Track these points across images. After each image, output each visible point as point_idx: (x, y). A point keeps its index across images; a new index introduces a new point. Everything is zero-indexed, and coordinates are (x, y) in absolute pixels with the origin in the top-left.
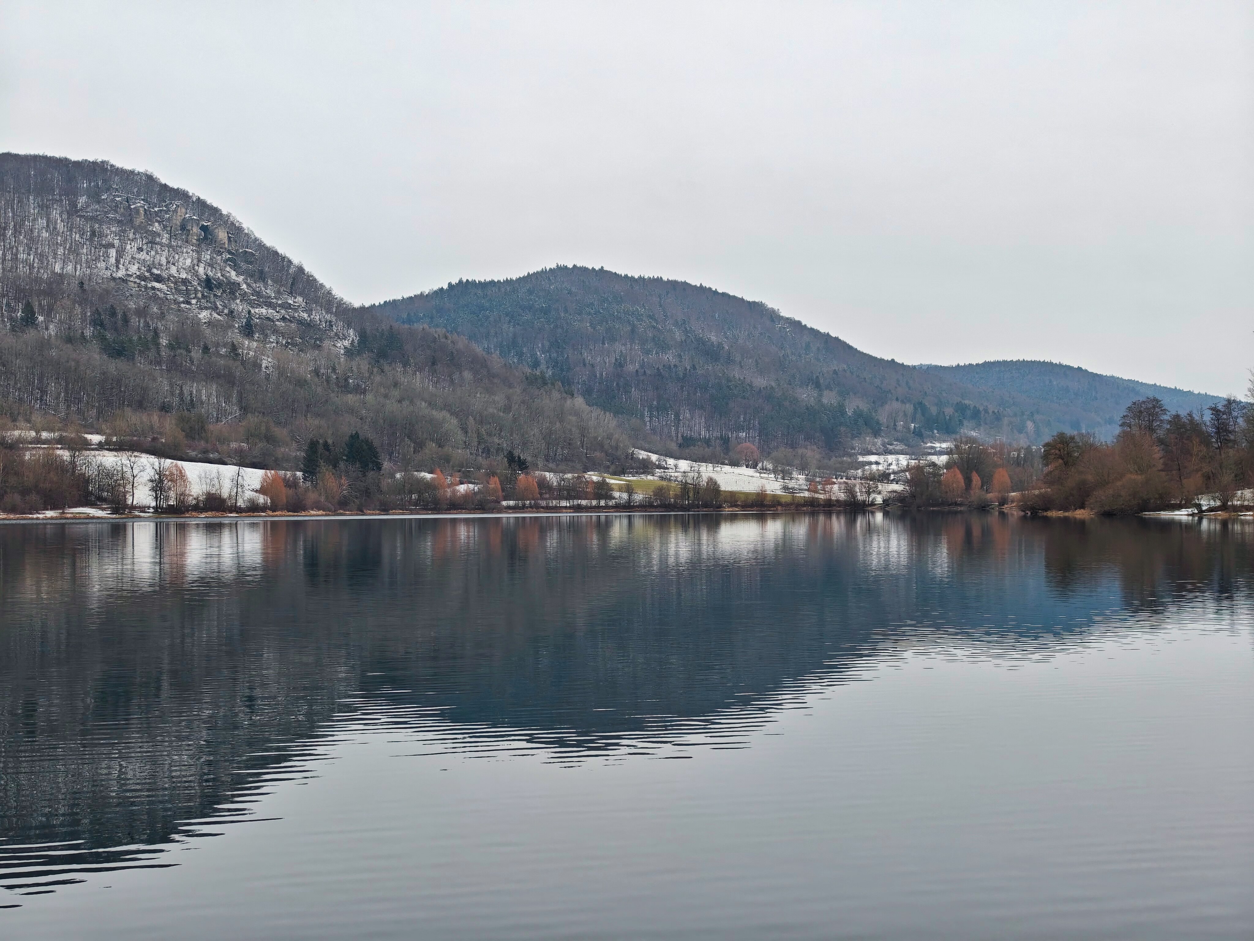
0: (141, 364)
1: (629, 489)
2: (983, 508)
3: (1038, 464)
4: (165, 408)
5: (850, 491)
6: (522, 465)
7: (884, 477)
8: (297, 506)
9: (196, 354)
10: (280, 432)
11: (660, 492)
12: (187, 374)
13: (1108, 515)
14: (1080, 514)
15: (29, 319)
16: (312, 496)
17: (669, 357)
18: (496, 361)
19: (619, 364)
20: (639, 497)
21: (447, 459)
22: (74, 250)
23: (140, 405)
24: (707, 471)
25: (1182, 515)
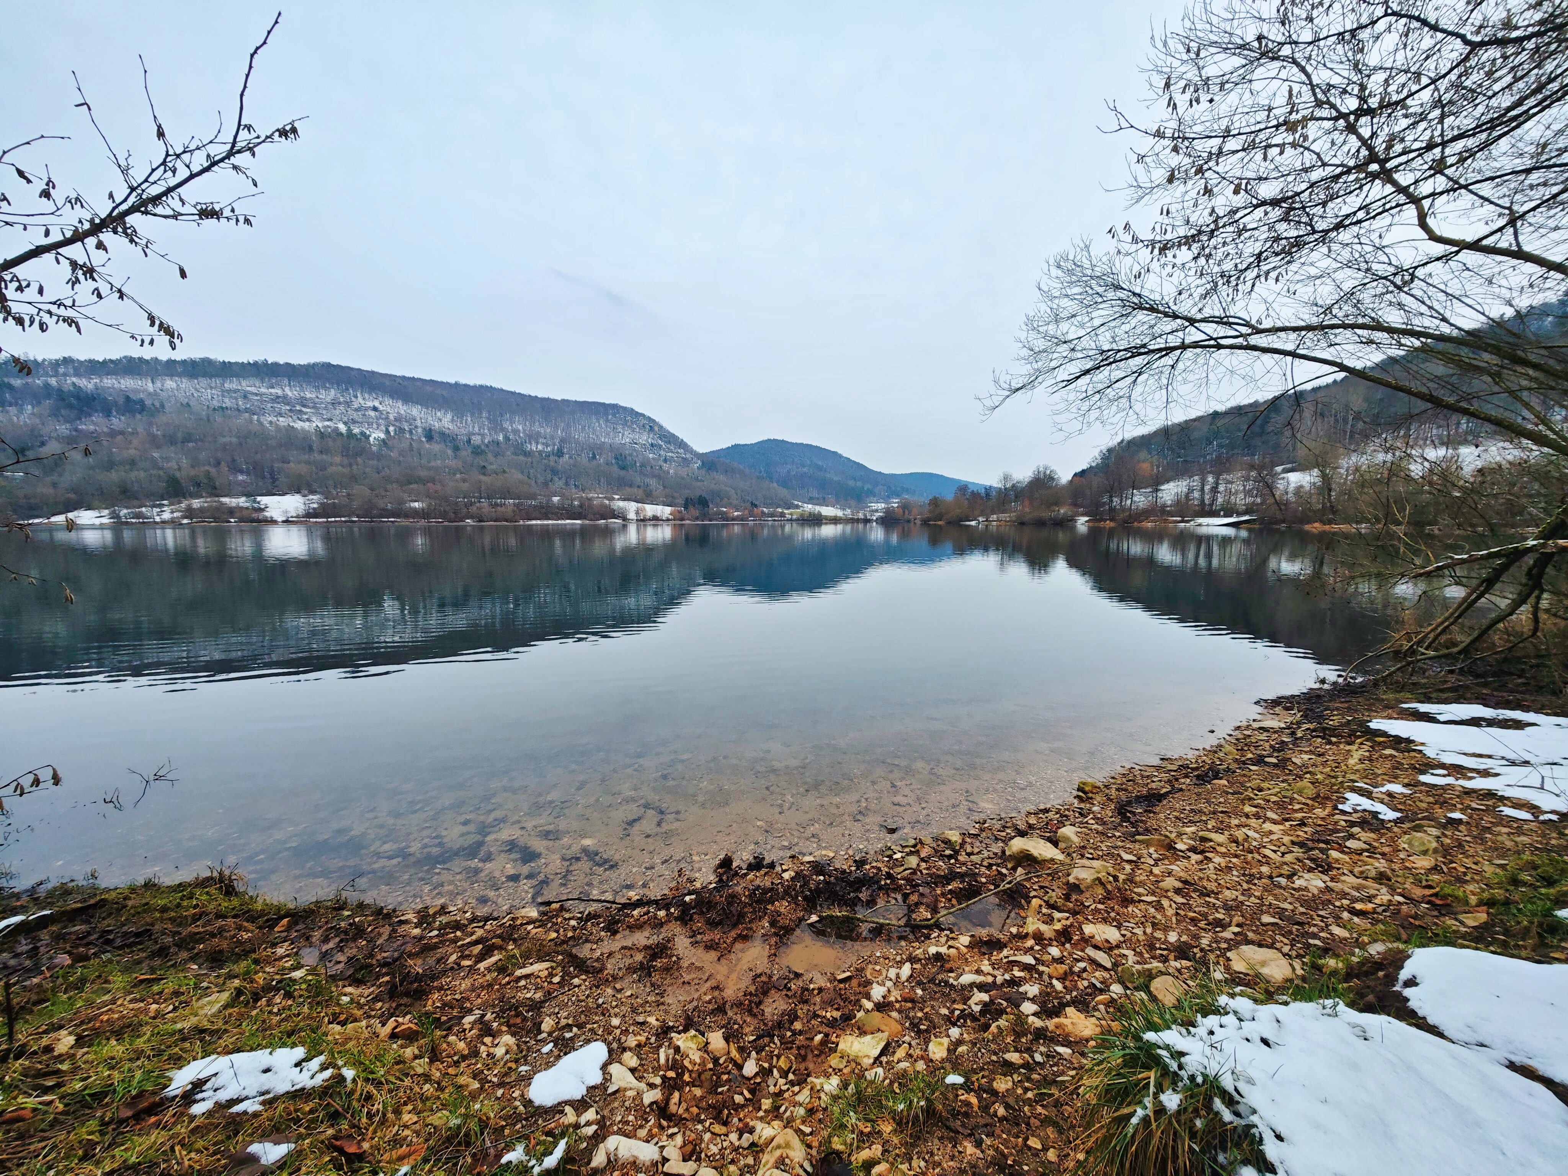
0: (631, 472)
1: (791, 514)
2: (909, 521)
3: (927, 507)
4: (639, 487)
5: (865, 515)
6: (756, 506)
7: (877, 511)
8: (682, 519)
9: (649, 468)
10: (676, 495)
11: (802, 515)
12: (645, 475)
13: (949, 523)
14: (940, 523)
15: (594, 457)
16: (687, 516)
17: (805, 470)
18: (747, 471)
19: (789, 472)
20: (794, 517)
21: (731, 504)
22: (608, 434)
23: (631, 486)
24: (818, 509)
25: (973, 523)
